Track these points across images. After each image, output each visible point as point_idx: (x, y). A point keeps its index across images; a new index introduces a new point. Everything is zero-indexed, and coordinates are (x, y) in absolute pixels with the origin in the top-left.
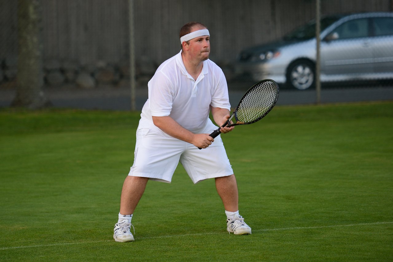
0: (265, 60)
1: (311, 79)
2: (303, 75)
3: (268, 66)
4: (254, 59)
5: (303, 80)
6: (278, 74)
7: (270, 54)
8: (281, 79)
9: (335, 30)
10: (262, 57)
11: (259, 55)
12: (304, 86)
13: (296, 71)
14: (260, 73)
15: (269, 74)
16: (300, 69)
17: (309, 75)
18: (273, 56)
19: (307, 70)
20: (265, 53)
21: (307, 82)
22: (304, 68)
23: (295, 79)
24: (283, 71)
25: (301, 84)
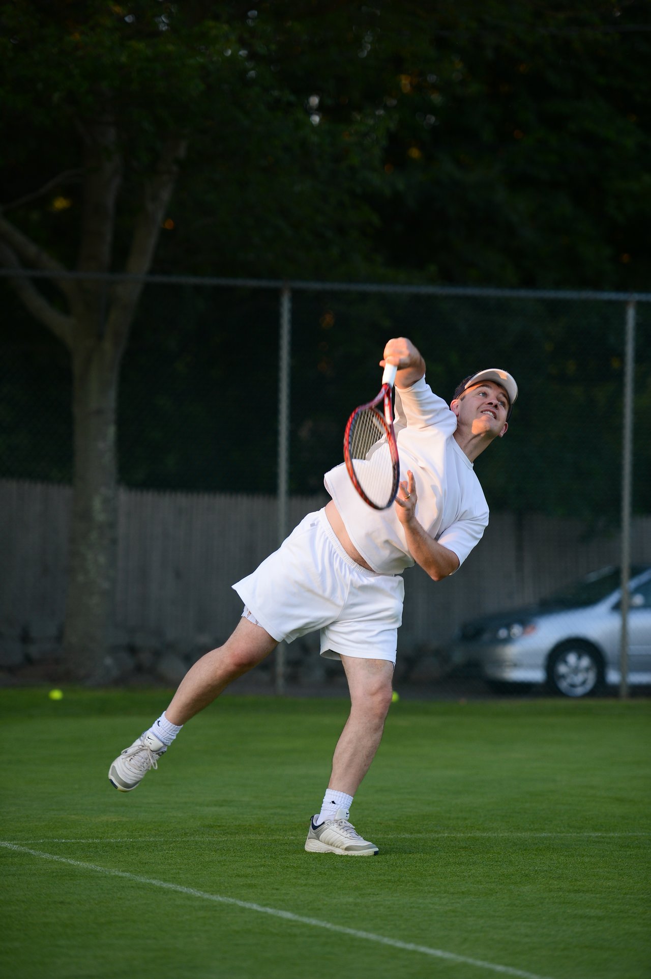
0: (508, 640)
1: (591, 677)
2: (576, 670)
3: (512, 651)
4: (486, 637)
5: (579, 678)
6: (532, 667)
7: (516, 630)
8: (537, 675)
9: (638, 590)
10: (503, 633)
11: (497, 630)
12: (580, 691)
13: (565, 662)
14: (500, 663)
15: (515, 665)
16: (572, 659)
17: (587, 670)
18: (524, 633)
19: (585, 662)
20: (508, 627)
21: (584, 683)
22: (579, 657)
23: (563, 677)
24: (541, 660)
25: (573, 686)
